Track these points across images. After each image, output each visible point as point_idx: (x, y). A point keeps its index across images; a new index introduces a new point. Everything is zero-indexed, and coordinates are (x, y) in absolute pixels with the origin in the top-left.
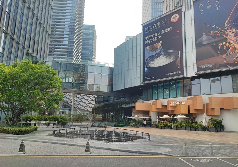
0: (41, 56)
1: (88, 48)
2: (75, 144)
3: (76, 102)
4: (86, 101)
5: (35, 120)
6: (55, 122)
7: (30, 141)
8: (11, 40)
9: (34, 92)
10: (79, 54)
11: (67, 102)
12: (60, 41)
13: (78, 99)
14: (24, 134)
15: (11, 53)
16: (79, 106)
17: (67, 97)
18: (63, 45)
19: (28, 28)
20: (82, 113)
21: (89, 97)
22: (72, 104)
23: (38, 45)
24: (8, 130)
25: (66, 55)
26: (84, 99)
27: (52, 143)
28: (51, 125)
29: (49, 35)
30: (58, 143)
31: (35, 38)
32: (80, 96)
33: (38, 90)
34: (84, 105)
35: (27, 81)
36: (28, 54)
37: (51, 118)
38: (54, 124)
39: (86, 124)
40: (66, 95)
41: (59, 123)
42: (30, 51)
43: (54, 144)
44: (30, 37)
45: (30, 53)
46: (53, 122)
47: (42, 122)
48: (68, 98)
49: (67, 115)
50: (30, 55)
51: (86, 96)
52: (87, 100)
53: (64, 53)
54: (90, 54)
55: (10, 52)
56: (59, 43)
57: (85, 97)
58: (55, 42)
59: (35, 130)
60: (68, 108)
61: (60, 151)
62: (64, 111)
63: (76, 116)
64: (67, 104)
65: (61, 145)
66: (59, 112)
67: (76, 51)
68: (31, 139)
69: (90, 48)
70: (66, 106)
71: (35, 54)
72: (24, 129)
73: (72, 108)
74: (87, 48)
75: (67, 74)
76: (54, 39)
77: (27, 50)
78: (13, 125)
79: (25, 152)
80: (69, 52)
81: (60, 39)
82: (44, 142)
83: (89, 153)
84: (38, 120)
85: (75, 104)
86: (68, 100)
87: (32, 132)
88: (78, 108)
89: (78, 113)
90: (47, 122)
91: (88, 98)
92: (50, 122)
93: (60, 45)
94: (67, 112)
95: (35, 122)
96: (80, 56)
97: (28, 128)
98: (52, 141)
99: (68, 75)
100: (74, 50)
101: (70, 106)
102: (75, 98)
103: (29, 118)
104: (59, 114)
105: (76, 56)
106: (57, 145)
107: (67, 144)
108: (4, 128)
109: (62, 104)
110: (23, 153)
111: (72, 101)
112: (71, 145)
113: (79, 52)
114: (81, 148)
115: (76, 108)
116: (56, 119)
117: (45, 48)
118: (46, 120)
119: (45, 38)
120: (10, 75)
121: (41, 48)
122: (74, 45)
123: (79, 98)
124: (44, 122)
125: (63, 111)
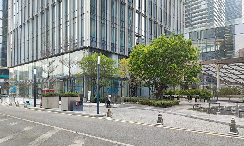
0: (178, 29)
1: (235, 4)
2: (218, 121)
3: (222, 74)
4: (236, 72)
5: (177, 94)
6: (197, 96)
7: (170, 113)
8: (150, 21)
9: (170, 66)
10: (222, 15)
11: (211, 75)
12: (198, 8)
13: (224, 71)
14: (166, 107)
15: (151, 35)
16: (227, 79)
17: (211, 69)
18: (201, 11)
19: (163, 4)
20: (231, 86)
21: (239, 66)
22: (217, 77)
23: (174, 18)
24: (153, 103)
25: (206, 21)
26: (233, 69)
27: (191, 117)
28: (193, 99)
29: (184, 4)
30: (197, 118)
31: (170, 12)
32: (227, 67)
33: (174, 64)
34: (233, 76)
35: (163, 57)
36: (165, 31)
37: (193, 93)
38: (196, 99)
39: (237, 99)
40: (209, 67)
41: (202, 97)
42: (167, 27)
43: (193, 119)
44: (165, 13)
45: (167, 29)
46: (195, 96)
47: (184, 96)
48: (212, 71)
49: (212, 89)
50: (167, 31)
51: (236, 65)
52: (237, 70)
53: (203, 20)
54: (237, 11)
55: (150, 33)
56: (197, 10)
57: (235, 67)
58: (192, 10)
59: (177, 104)
60: (213, 82)
61: (198, 126)
62: (209, 85)
63: (224, 89)
64: (211, 78)
65: (200, 120)
66: (203, 86)
67: (217, 12)
68: (171, 112)
69: (237, 4)
70: (211, 79)
71: (172, 29)
72: (166, 102)
73: (218, 82)
74: (233, 4)
75: (207, 42)
76: (191, 8)
77: (165, 27)
78: (157, 98)
79: (163, 123)
80: (209, 17)
81: (197, 5)
82: (183, 116)
83: (236, 133)
84: (180, 94)
85: (221, 76)
86: (212, 73)
87: (173, 105)
88: (226, 81)
89: (226, 86)
90: (189, 96)
91: (238, 68)
92: (192, 96)
93: (198, 12)
94: (212, 86)
95: (178, 96)
96: (224, 18)
97: (170, 102)
98: (191, 116)
99: (209, 43)
100: (215, 13)
101: (215, 79)
102: (221, 70)
103: (172, 92)
104: (203, 88)
105: (218, 19)
106: (196, 119)
107: (207, 120)
108: (150, 101)
109: (206, 77)
110: (161, 124)
111: (217, 73)
112: (213, 121)
113: (222, 13)
114: (225, 126)
115: (224, 81)
116: (199, 94)
117: (181, 20)
118: (187, 94)
119: (181, 9)
120: (148, 53)
121: (177, 21)
122: (214, 7)
123: (226, 69)
124: (186, 96)
125: (207, 85)
